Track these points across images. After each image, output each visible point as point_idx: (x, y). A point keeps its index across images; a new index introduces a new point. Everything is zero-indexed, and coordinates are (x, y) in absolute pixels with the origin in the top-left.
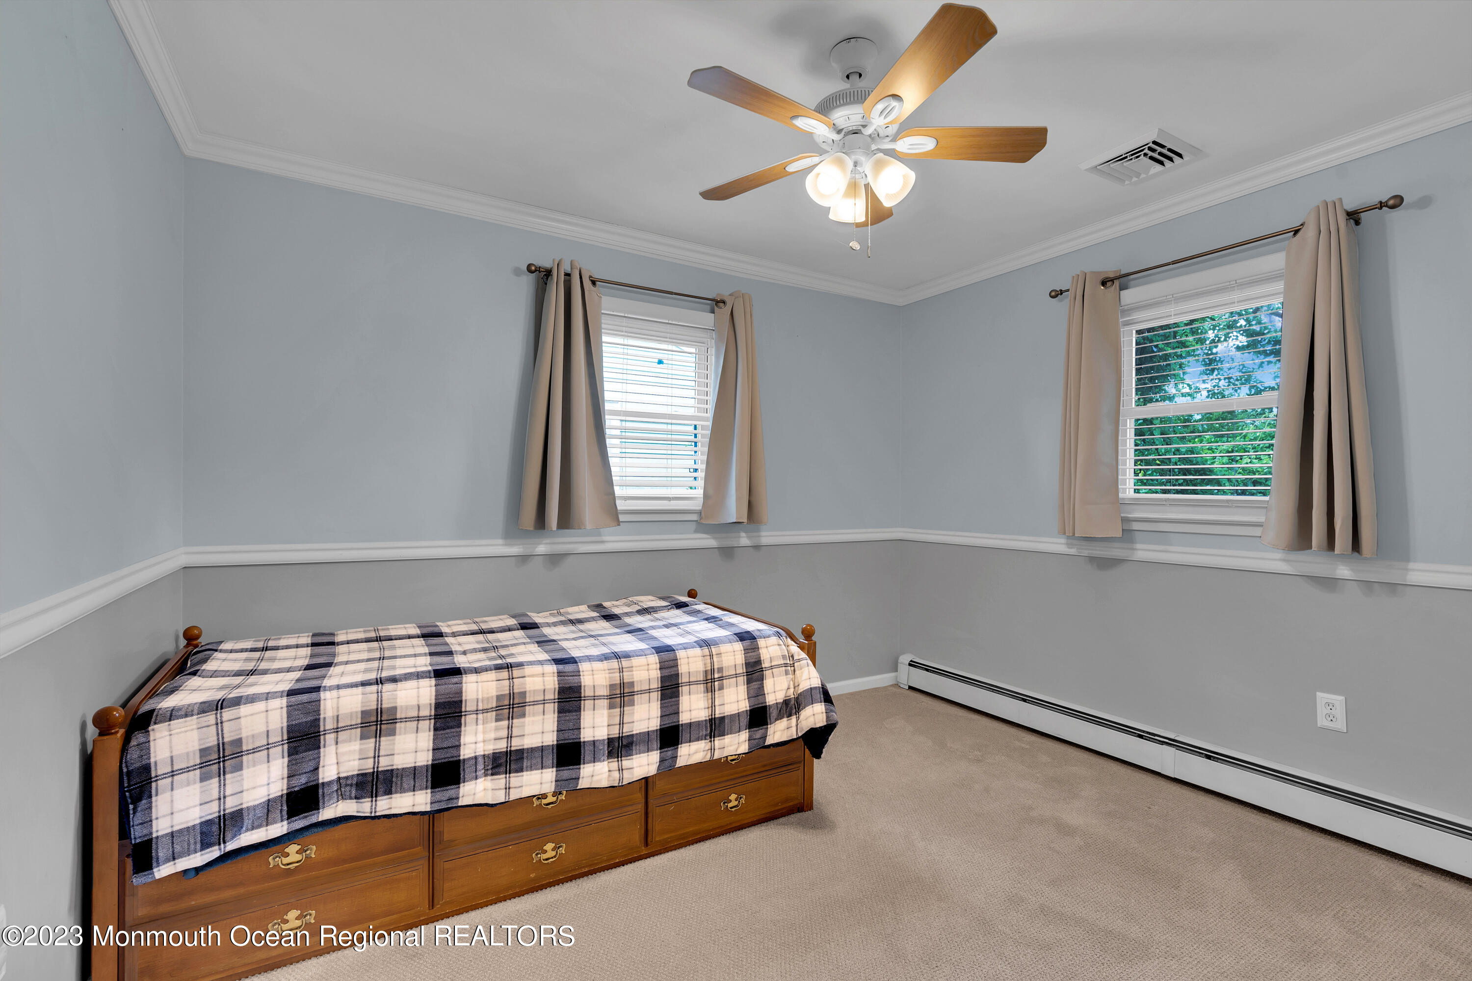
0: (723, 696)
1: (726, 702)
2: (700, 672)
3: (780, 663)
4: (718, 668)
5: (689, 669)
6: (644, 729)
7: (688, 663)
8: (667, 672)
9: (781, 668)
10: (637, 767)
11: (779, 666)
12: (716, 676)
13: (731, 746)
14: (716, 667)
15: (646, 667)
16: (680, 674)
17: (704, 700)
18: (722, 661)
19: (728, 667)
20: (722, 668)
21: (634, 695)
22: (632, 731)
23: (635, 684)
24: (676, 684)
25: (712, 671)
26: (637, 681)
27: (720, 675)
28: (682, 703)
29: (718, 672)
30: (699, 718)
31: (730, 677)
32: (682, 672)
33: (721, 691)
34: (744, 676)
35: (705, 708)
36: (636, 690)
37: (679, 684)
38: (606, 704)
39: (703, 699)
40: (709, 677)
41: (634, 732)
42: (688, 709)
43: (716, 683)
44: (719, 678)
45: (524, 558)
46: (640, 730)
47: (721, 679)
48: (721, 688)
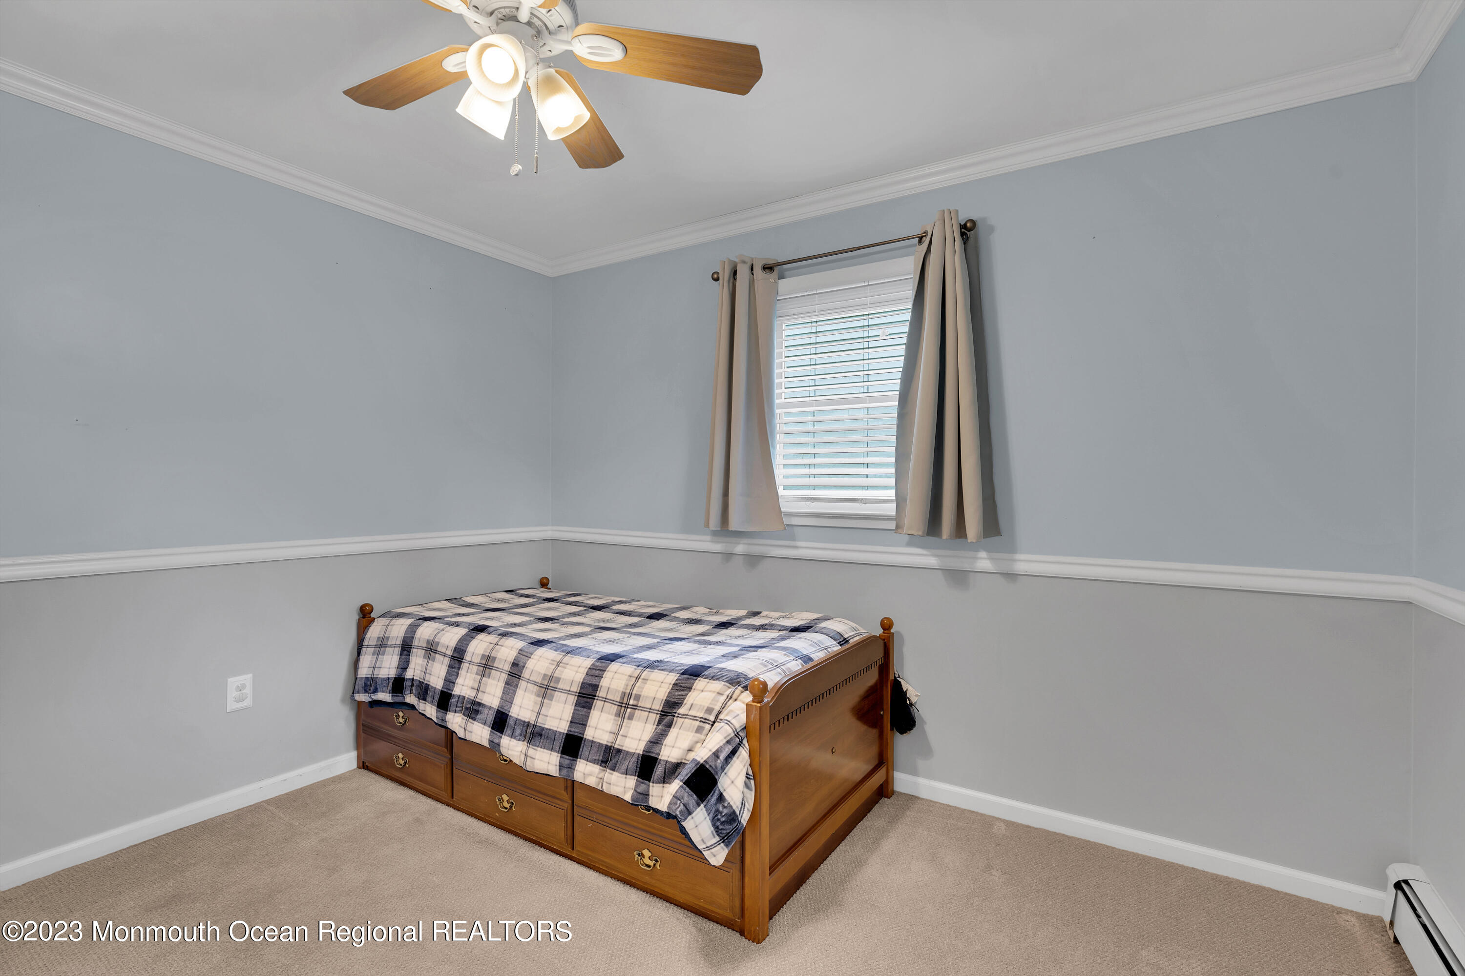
0: (629, 727)
1: (629, 735)
2: (619, 691)
3: (697, 715)
4: (636, 694)
5: (610, 684)
6: (554, 727)
7: (613, 678)
8: (590, 680)
9: (694, 722)
10: (538, 760)
11: (694, 718)
12: (631, 702)
13: (617, 786)
14: (634, 692)
15: (576, 669)
16: (600, 687)
17: (613, 723)
18: (643, 688)
19: (647, 697)
20: (640, 695)
21: (555, 691)
22: (545, 724)
23: (561, 680)
24: (593, 696)
25: (630, 695)
26: (563, 679)
27: (635, 703)
28: (591, 717)
29: (634, 699)
30: (601, 740)
31: (643, 709)
32: (603, 685)
33: (630, 721)
34: (657, 714)
35: (611, 733)
36: (559, 687)
37: (595, 696)
38: (535, 690)
39: (612, 721)
40: (625, 701)
41: (546, 726)
42: (595, 725)
43: (629, 710)
44: (633, 705)
45: (728, 556)
46: (551, 726)
47: (635, 707)
48: (631, 718)
